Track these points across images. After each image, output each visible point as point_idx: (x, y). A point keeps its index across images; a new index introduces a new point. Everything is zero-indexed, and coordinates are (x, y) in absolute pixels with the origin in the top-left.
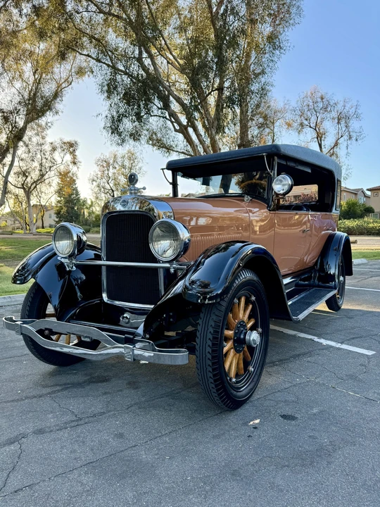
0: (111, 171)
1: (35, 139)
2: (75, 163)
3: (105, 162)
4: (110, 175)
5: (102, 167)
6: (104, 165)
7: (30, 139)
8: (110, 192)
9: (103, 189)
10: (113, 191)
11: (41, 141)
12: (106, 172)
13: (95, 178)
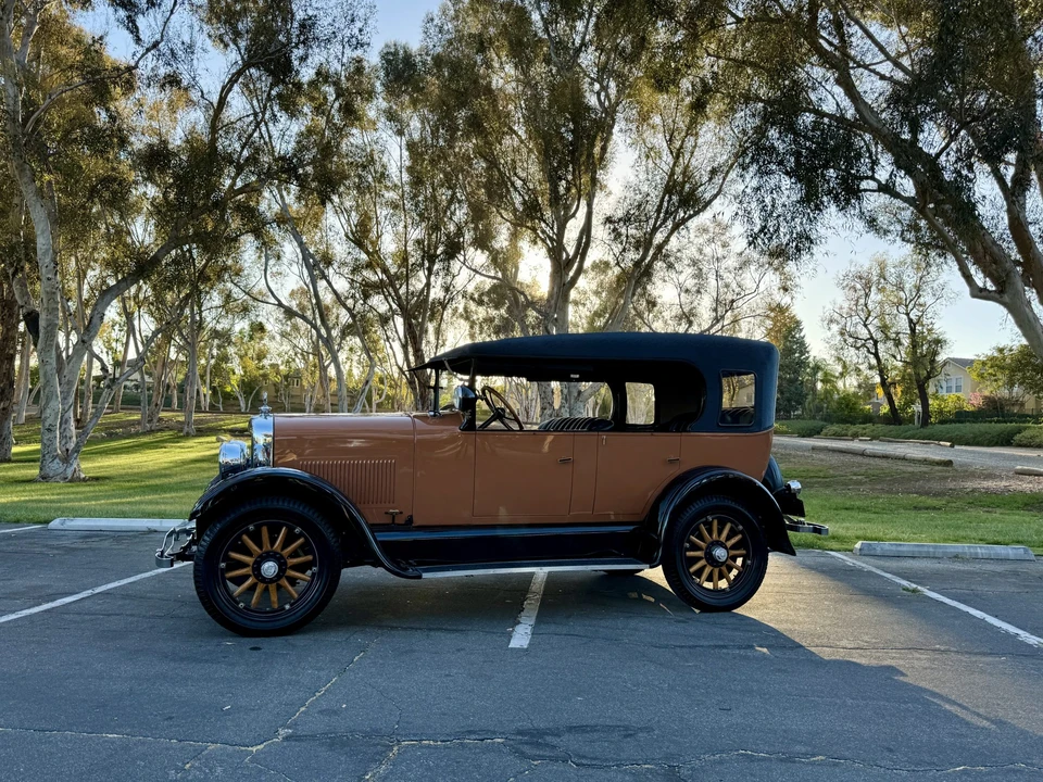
0: (875, 296)
1: (708, 250)
2: (786, 289)
3: (860, 278)
4: (870, 308)
5: (852, 291)
6: (858, 286)
7: (700, 251)
8: (870, 344)
9: (851, 340)
10: (876, 342)
11: (720, 252)
12: (862, 301)
13: (836, 316)
